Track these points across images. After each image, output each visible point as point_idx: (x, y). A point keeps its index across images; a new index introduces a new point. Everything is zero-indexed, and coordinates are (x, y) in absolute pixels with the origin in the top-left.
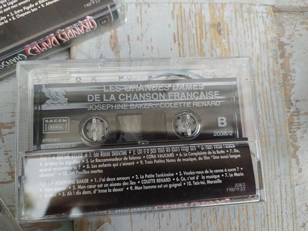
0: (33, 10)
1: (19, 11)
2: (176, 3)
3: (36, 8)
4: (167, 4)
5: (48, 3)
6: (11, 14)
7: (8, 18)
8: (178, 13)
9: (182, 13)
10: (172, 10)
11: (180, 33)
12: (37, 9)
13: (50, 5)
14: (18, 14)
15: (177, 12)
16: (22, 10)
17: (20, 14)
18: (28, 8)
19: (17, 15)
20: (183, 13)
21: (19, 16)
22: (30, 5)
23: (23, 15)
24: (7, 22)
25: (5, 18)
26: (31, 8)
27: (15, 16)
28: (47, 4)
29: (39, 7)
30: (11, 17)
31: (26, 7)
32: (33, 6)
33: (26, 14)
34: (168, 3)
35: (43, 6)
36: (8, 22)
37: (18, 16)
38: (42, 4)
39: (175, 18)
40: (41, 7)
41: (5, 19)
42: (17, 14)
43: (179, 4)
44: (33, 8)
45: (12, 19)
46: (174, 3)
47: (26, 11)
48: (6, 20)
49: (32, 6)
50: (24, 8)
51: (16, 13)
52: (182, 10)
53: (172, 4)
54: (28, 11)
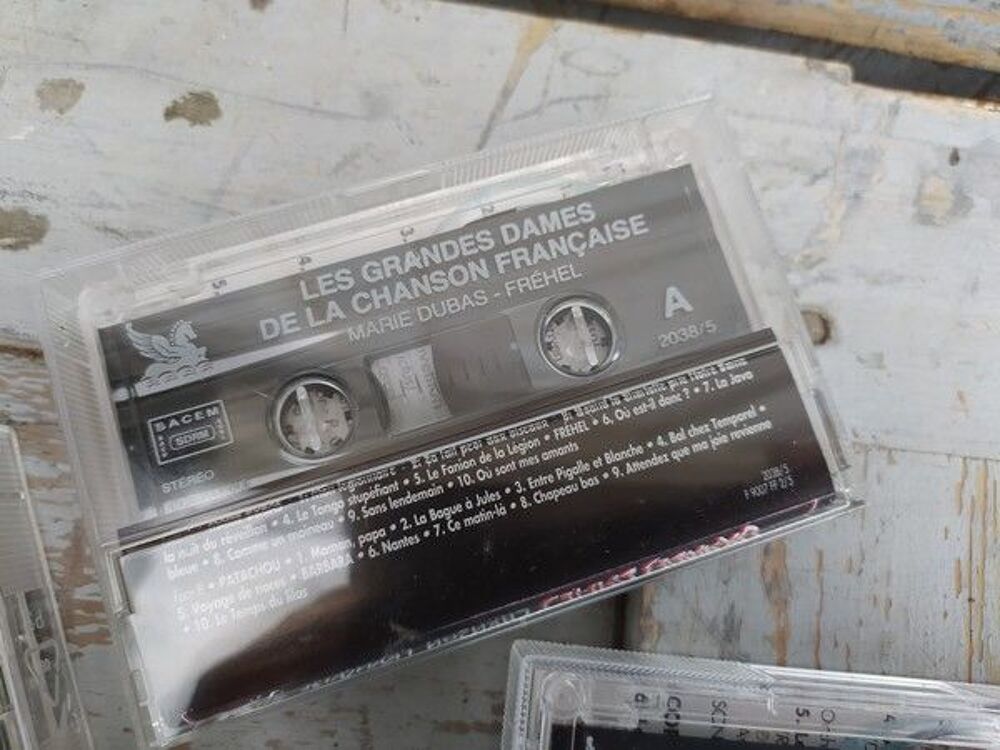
0: (586, 484)
1: (542, 480)
2: (973, 459)
3: (595, 478)
4: (945, 458)
5: (634, 465)
6: (516, 488)
7: (506, 501)
8: (975, 493)
9: (986, 496)
10: (960, 480)
11: (977, 563)
12: (598, 482)
13: (638, 472)
14: (540, 492)
15: (972, 488)
16: (550, 479)
17: (545, 488)
18: (570, 474)
19: (536, 494)
20: (991, 494)
21: (541, 497)
22: (576, 465)
23: (554, 495)
24: (502, 511)
25: (499, 497)
26: (580, 475)
27: (529, 494)
28: (630, 469)
29: (606, 476)
30: (515, 497)
31: (565, 469)
32: (586, 467)
33: (562, 492)
34: (949, 456)
35: (616, 471)
36: (505, 512)
37: (538, 498)
38: (613, 464)
39: (966, 509)
40: (611, 475)
41: (497, 502)
42: (536, 490)
43: (981, 463)
44: (586, 476)
45: (519, 504)
46: (965, 459)
47: (564, 482)
48: (499, 507)
49: (582, 467)
50: (559, 472)
51: (533, 484)
52: (990, 485)
53: (961, 460)
54: (570, 483)
